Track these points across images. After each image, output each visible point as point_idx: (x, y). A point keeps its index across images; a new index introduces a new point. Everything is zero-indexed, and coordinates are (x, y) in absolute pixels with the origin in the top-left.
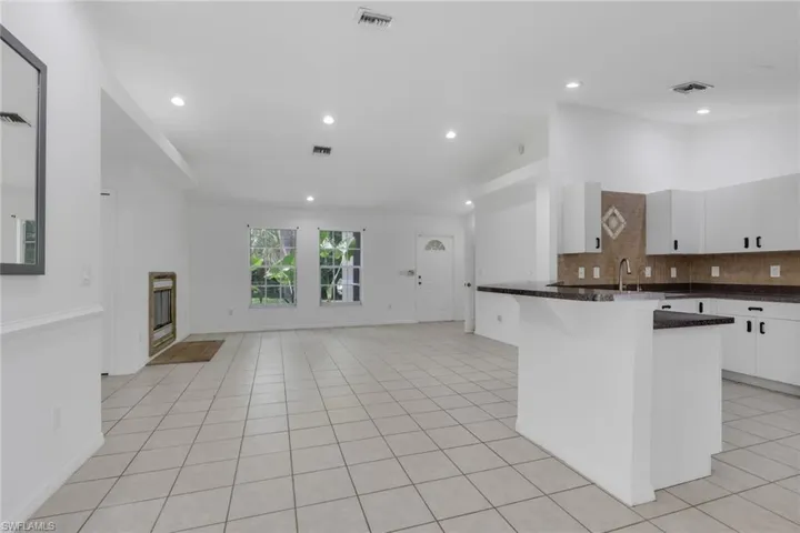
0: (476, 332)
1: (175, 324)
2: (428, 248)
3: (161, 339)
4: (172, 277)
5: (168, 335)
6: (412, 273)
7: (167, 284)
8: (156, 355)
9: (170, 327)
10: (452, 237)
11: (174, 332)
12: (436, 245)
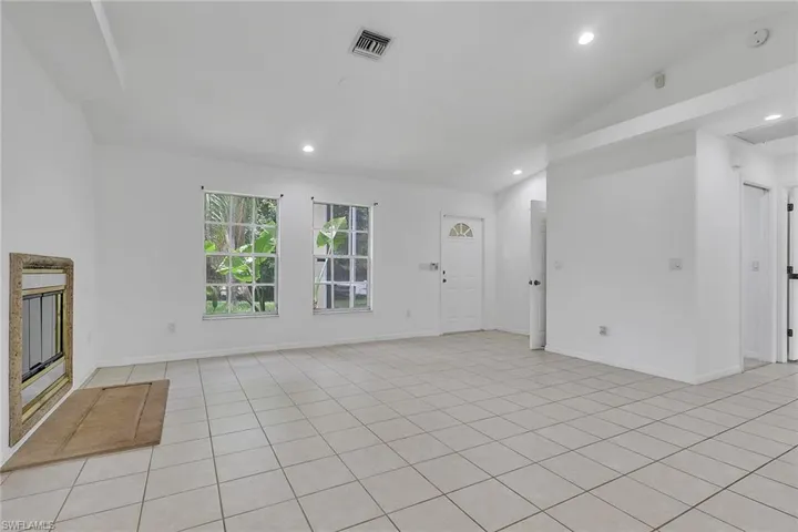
0: (546, 349)
1: (70, 359)
2: (452, 233)
3: (39, 397)
4: (66, 267)
5: (55, 383)
6: (435, 266)
7: (55, 280)
8: (21, 442)
9: (59, 366)
10: (482, 220)
11: (68, 374)
12: (462, 229)
